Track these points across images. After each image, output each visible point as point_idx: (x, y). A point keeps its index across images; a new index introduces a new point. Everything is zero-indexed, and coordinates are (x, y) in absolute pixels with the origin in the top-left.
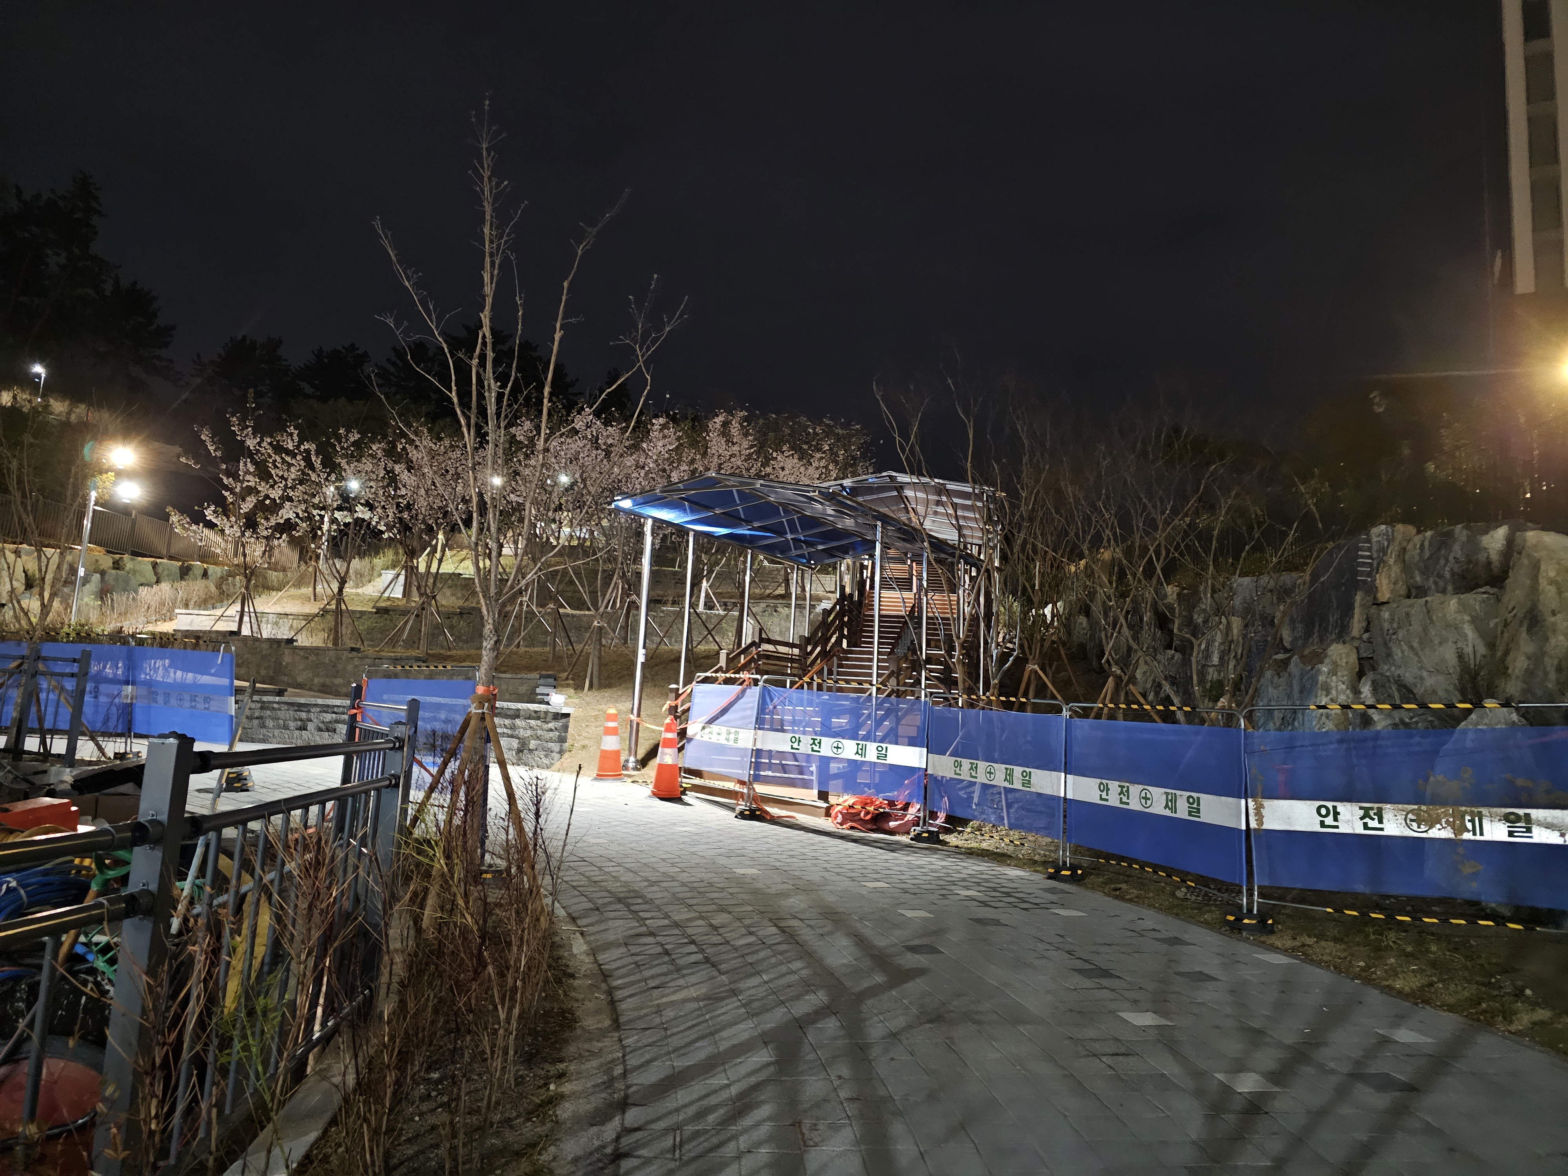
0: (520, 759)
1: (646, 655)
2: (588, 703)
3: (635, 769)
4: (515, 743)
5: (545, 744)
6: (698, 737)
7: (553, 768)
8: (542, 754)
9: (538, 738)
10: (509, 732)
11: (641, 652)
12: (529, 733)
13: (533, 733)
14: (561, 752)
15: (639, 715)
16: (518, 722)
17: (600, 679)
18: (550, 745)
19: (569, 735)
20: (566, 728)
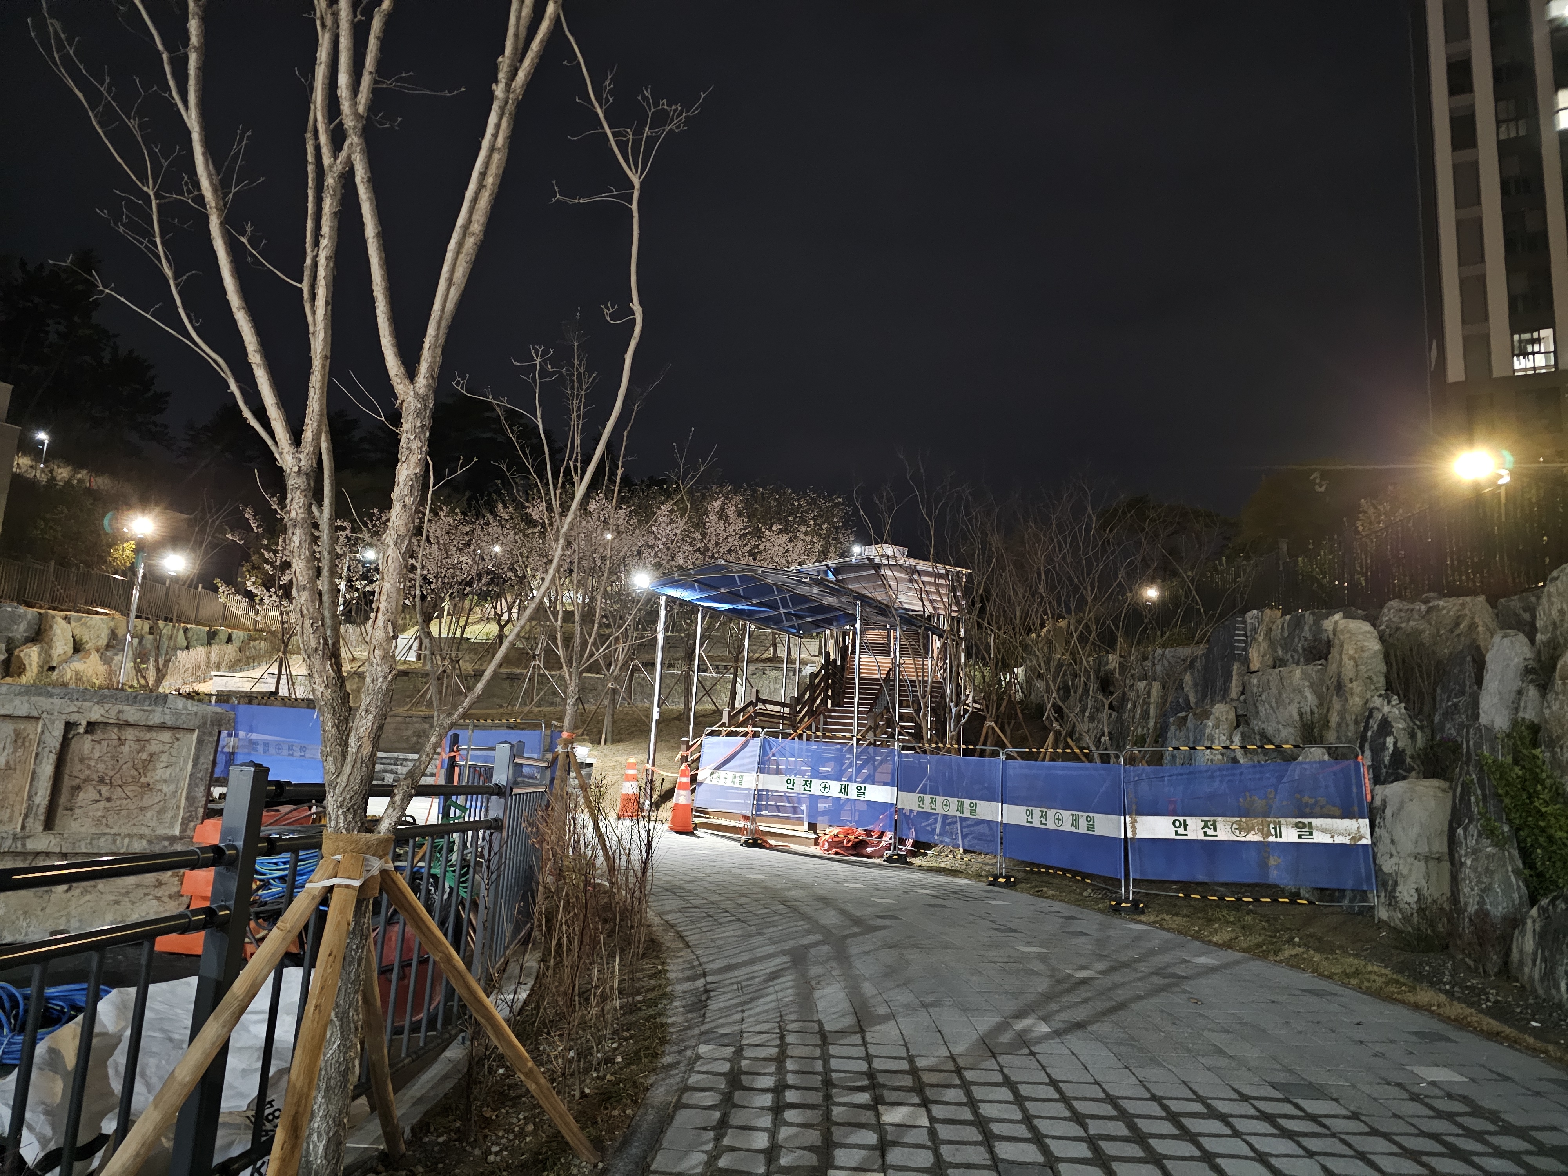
2: (606, 755)
3: (651, 810)
6: (707, 781)
11: (656, 709)
15: (653, 765)
17: (613, 735)
20: (589, 775)
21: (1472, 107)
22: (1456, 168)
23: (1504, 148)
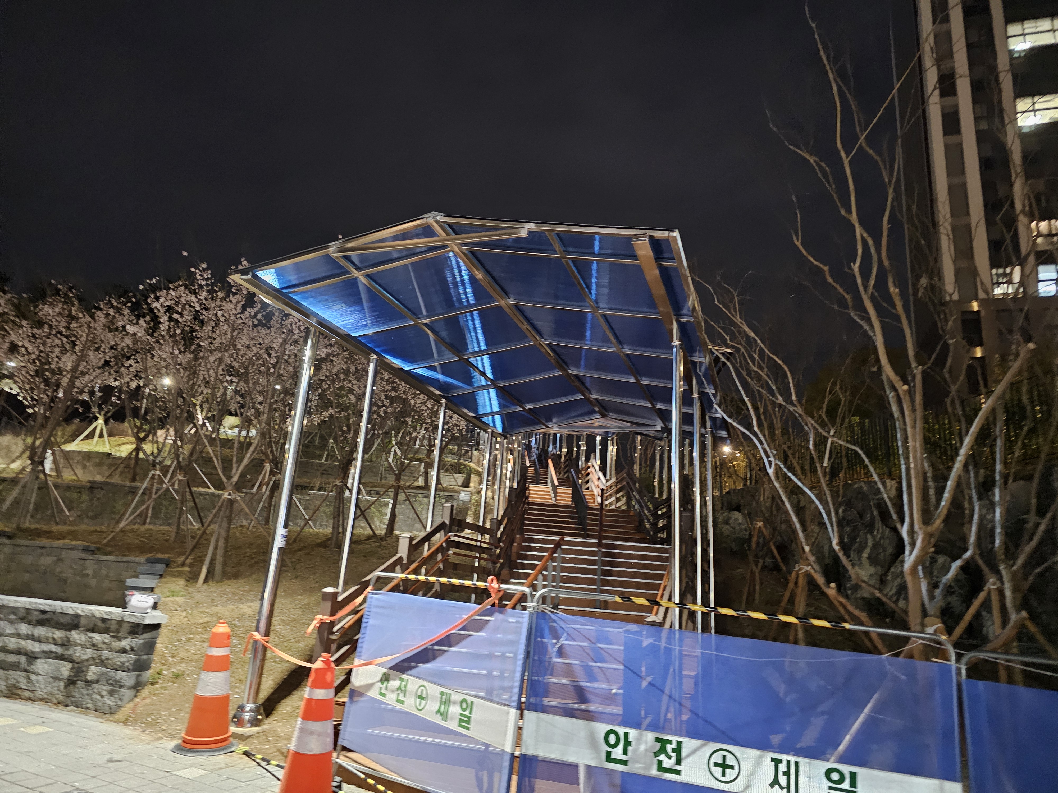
0: (69, 696)
1: (287, 537)
2: (198, 604)
3: (255, 722)
4: (65, 669)
5: (112, 673)
6: (373, 693)
7: (120, 715)
8: (105, 689)
9: (102, 663)
10: (59, 650)
11: (281, 531)
12: (89, 653)
13: (95, 654)
14: (137, 687)
15: (267, 633)
16: (75, 635)
17: (225, 564)
18: (120, 674)
19: (156, 657)
20: (150, 647)
21: (956, 106)
22: (947, 147)
23: (981, 137)
